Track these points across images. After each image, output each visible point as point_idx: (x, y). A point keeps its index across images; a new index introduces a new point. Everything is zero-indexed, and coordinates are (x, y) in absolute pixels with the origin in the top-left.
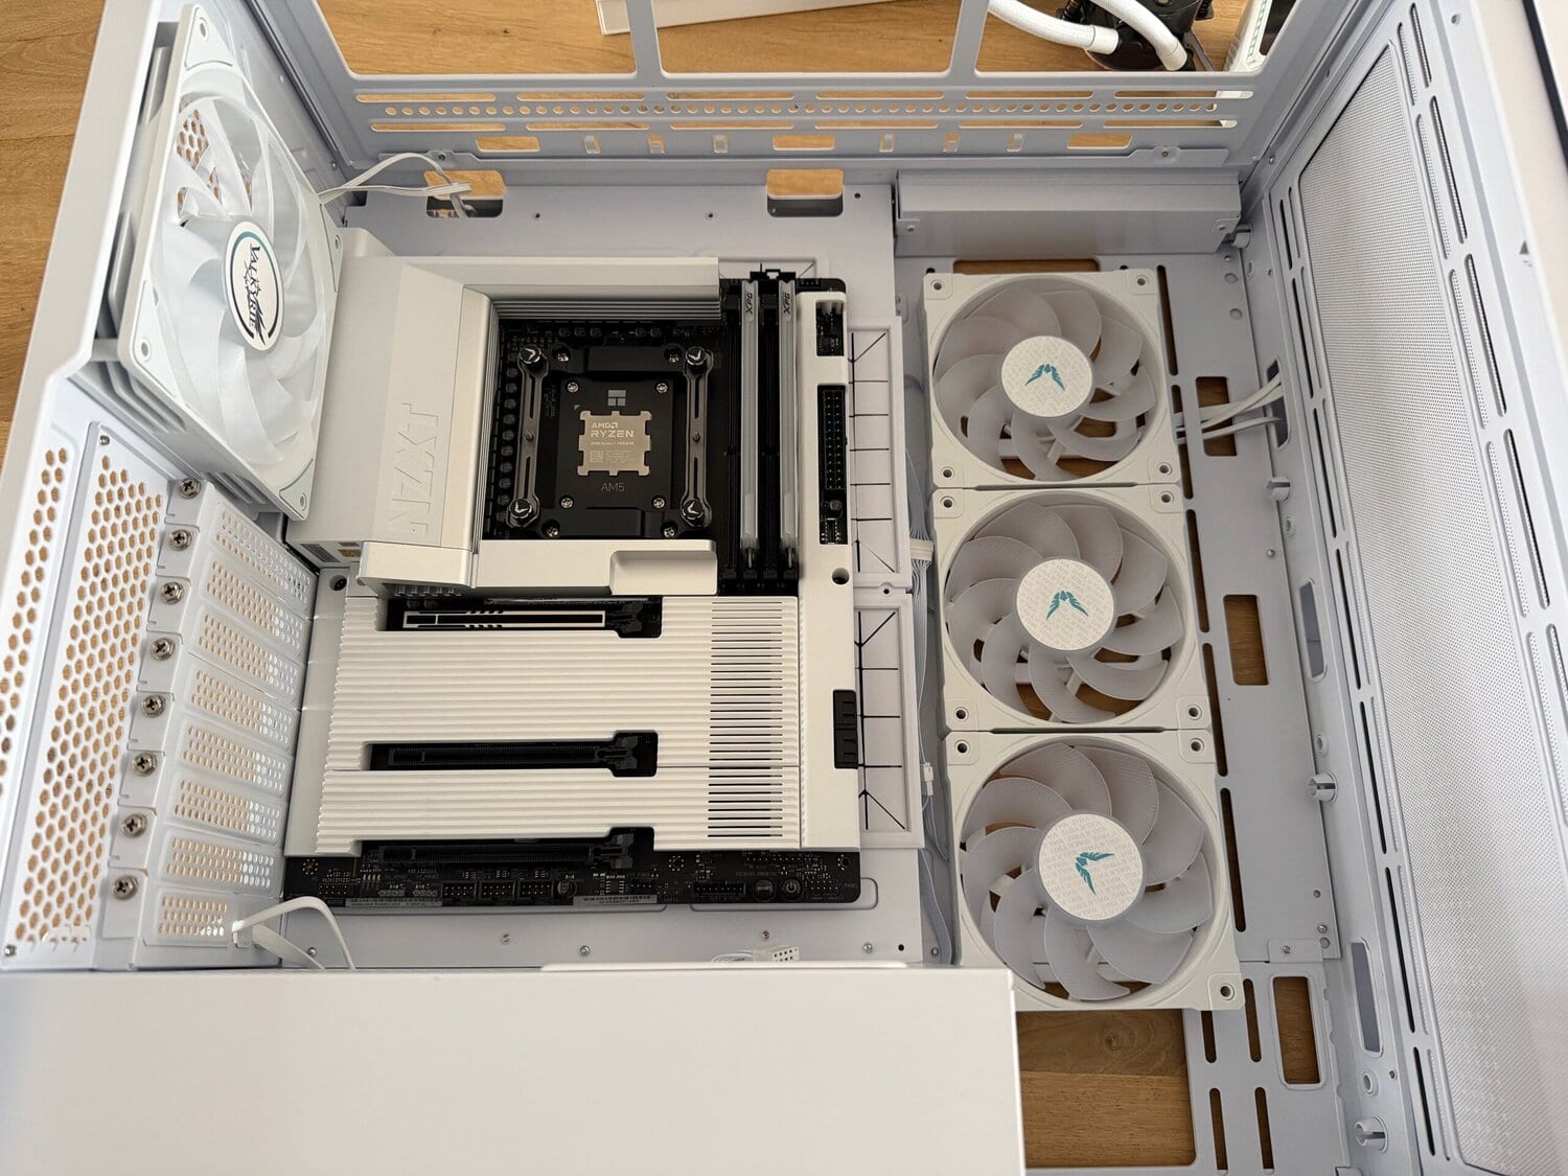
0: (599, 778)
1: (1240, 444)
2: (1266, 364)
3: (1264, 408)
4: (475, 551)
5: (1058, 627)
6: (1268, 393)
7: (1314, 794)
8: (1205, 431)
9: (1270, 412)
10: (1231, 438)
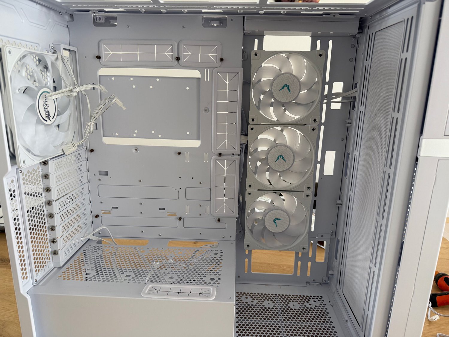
5: (278, 164)
6: (353, 93)
7: (337, 205)
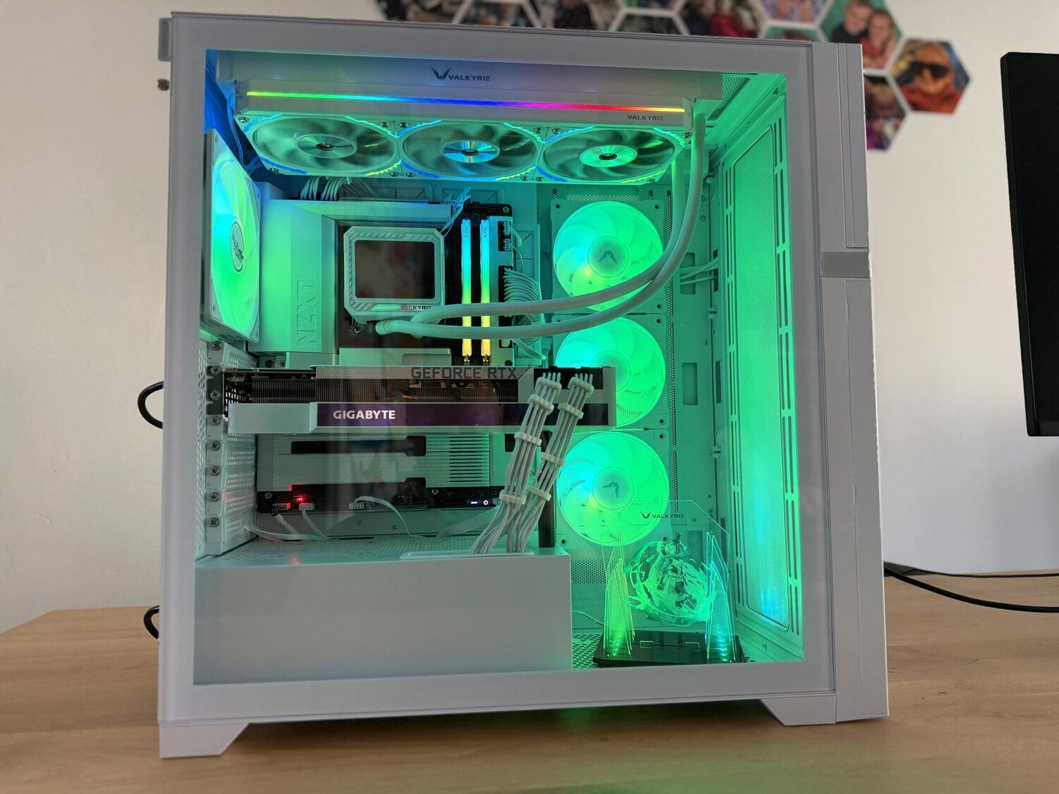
0: (401, 456)
1: (697, 288)
2: (713, 250)
3: (710, 271)
4: (338, 353)
6: (711, 265)
7: (712, 455)
8: (682, 281)
9: (713, 273)
10: (694, 285)
